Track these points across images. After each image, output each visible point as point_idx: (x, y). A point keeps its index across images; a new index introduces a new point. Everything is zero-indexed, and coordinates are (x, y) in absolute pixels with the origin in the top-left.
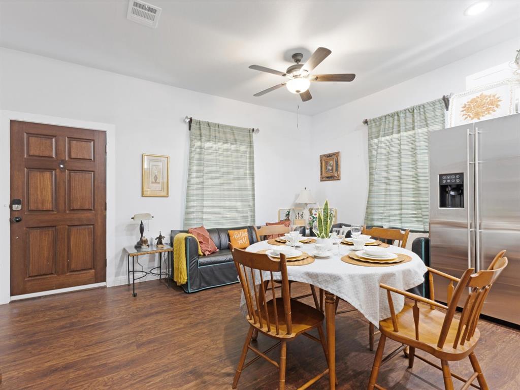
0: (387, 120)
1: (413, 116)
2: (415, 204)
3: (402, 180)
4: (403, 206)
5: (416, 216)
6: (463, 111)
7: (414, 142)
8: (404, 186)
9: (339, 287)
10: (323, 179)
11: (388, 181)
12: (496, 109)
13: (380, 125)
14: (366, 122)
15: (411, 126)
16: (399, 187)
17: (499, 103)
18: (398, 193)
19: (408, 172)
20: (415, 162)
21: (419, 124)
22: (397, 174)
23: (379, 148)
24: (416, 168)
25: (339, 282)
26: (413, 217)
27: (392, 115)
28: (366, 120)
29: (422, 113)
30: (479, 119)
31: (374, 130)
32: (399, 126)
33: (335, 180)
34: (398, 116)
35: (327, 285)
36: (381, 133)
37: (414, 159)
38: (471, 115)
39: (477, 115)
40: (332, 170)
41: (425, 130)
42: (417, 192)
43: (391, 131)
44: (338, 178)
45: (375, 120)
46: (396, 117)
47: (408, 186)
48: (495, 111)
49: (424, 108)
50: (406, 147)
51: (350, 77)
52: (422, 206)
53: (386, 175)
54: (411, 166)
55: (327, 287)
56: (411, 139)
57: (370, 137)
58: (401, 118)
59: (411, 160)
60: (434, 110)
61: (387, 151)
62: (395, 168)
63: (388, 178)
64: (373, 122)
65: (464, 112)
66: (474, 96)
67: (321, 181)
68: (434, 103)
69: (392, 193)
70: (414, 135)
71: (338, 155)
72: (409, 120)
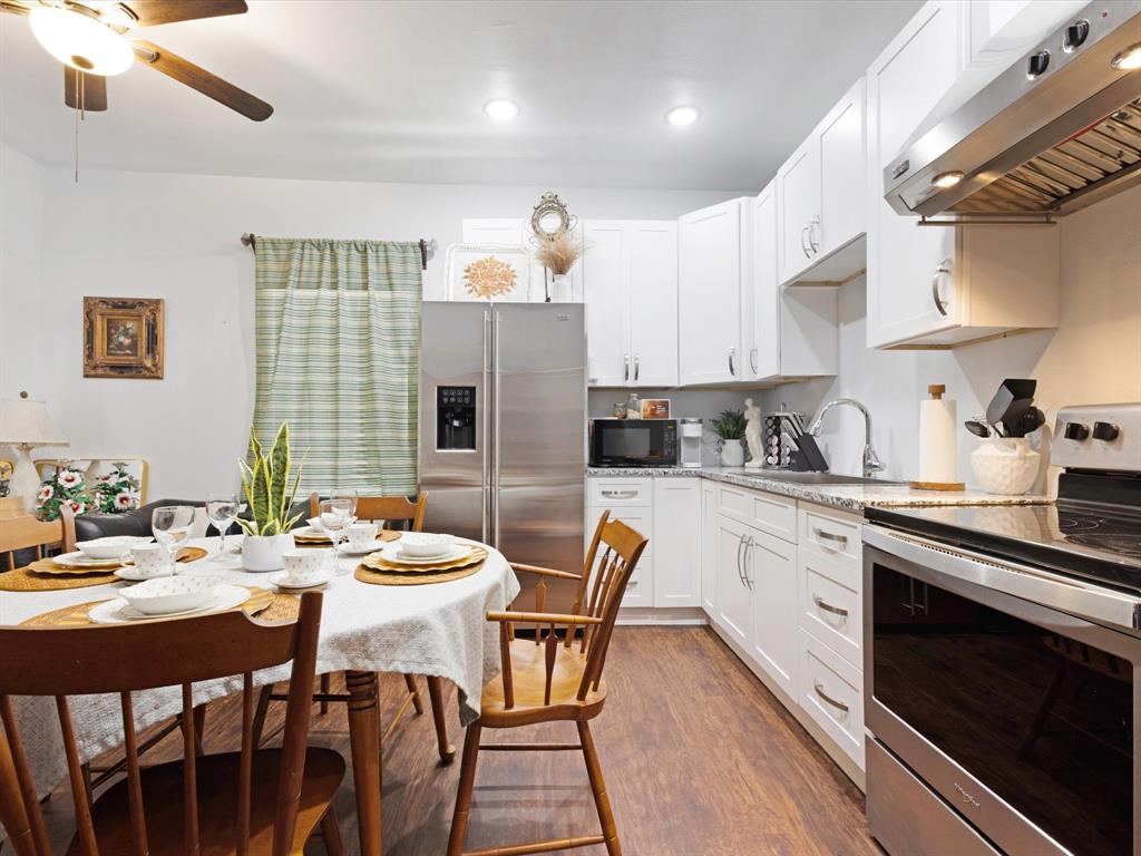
0: (307, 252)
1: (365, 261)
2: (363, 445)
3: (341, 392)
4: (340, 449)
5: (365, 470)
6: (466, 277)
7: (366, 315)
8: (343, 407)
9: (423, 650)
10: (92, 370)
11: (306, 392)
12: (510, 287)
13: (289, 258)
14: (250, 241)
15: (361, 281)
16: (333, 407)
17: (515, 280)
18: (330, 421)
19: (351, 378)
20: (369, 357)
21: (376, 282)
22: (328, 379)
23: (286, 311)
24: (369, 370)
25: (423, 637)
26: (360, 473)
27: (319, 246)
28: (252, 236)
29: (382, 260)
30: (489, 297)
31: (272, 266)
32: (335, 273)
33: (145, 377)
34: (332, 250)
35: (390, 657)
36: (292, 278)
37: (364, 352)
38: (478, 288)
39: (486, 290)
40: (134, 347)
41: (387, 295)
42: (370, 420)
43: (316, 280)
44: (155, 374)
45: (275, 244)
46: (328, 252)
47: (352, 406)
48: (509, 290)
49: (386, 251)
50: (348, 322)
51: (257, 110)
52: (381, 448)
53: (300, 379)
54: (357, 365)
55: (391, 662)
56: (359, 309)
57: (261, 280)
58: (339, 257)
59: (357, 351)
60: (405, 261)
61: (305, 322)
62: (323, 364)
63: (306, 385)
64: (269, 246)
65: (468, 280)
66: (482, 257)
67: (86, 376)
68: (403, 247)
69: (315, 421)
70: (367, 301)
71: (157, 309)
72: (356, 266)
